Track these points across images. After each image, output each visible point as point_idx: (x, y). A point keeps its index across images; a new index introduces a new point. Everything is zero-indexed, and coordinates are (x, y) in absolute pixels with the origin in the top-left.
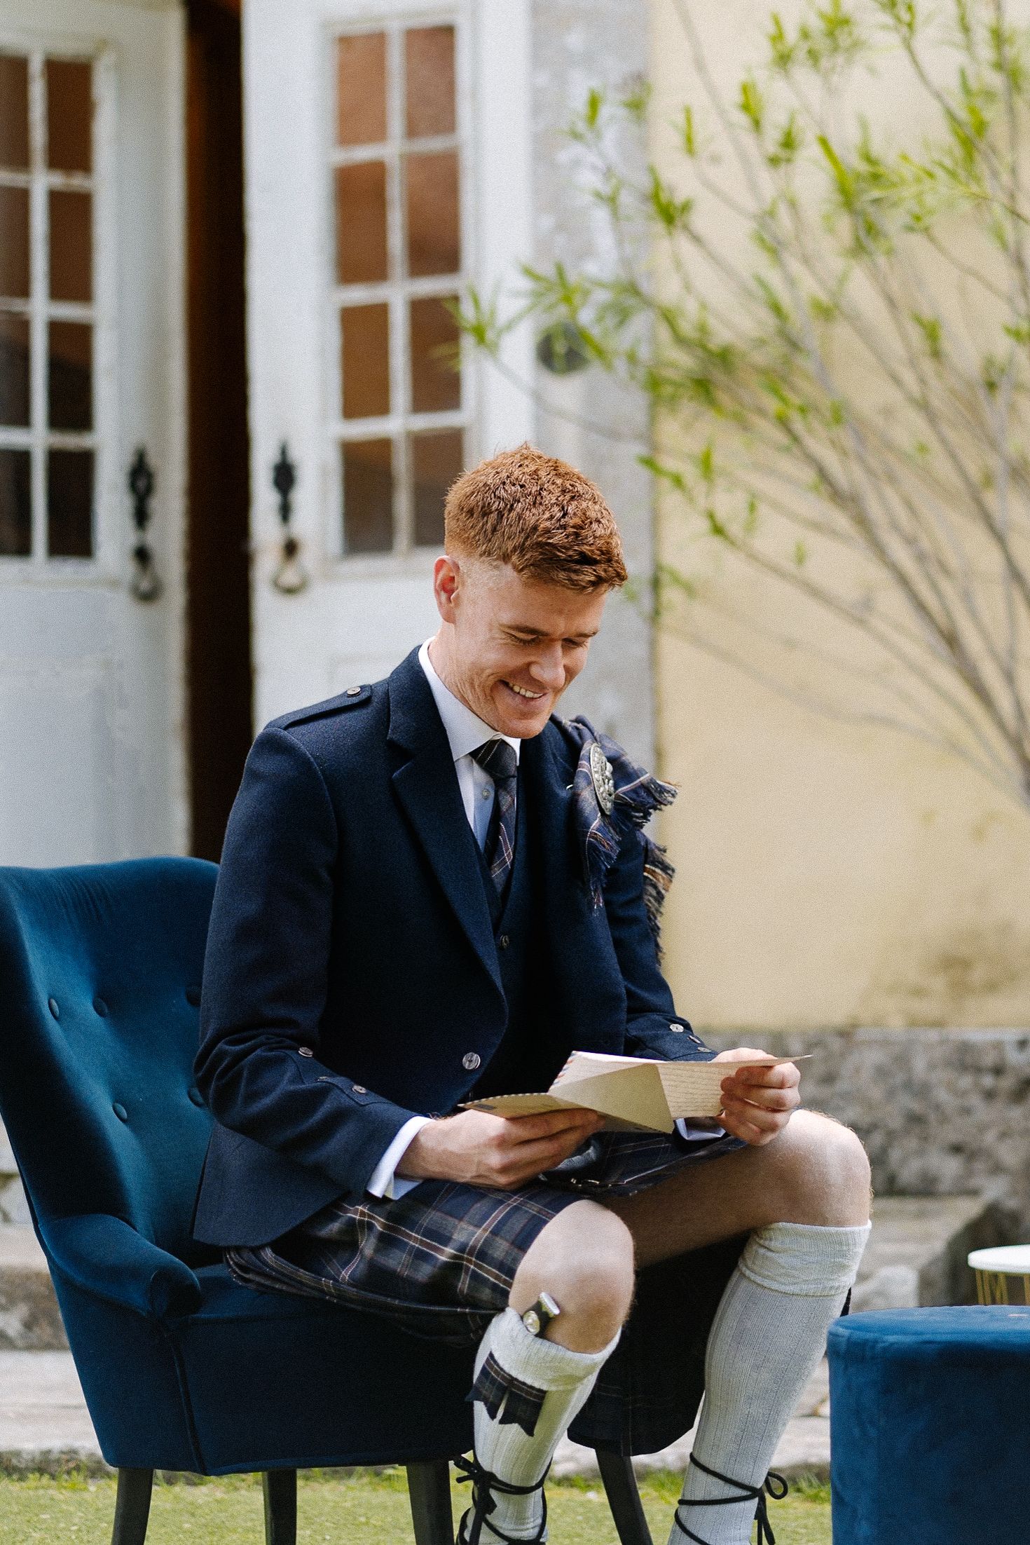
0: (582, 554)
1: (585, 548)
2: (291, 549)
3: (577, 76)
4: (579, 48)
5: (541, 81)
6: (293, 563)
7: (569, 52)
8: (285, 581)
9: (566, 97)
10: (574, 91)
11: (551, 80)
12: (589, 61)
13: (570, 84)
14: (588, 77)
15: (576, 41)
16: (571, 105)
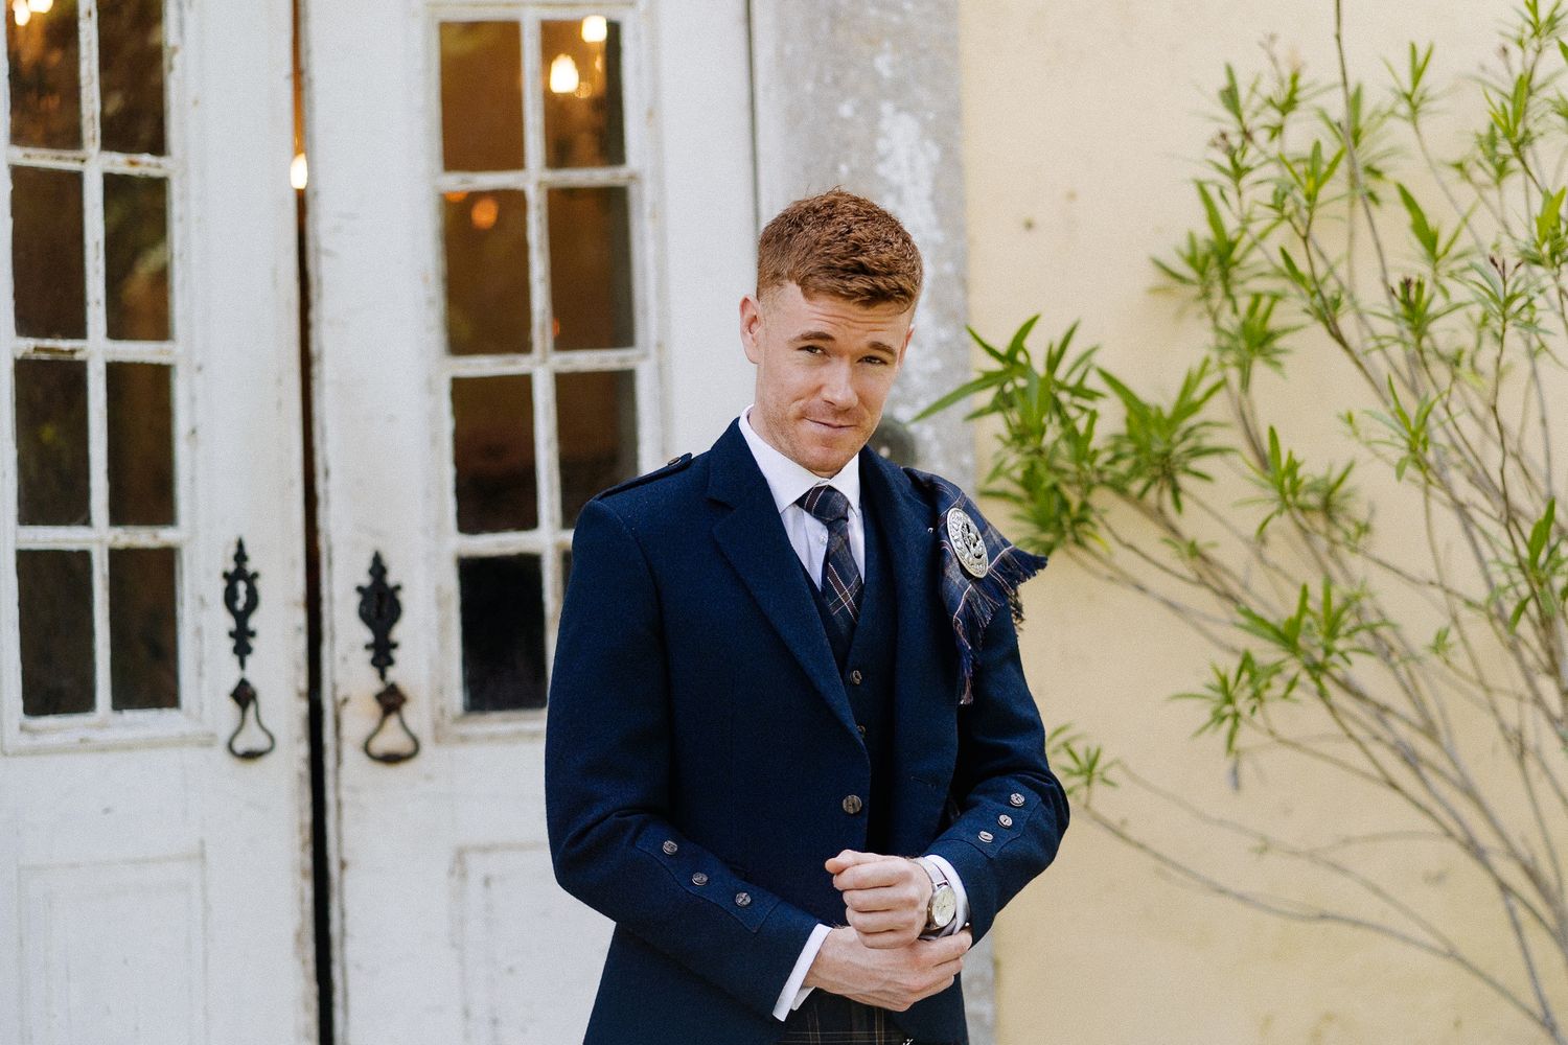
0: (860, 264)
1: (863, 259)
2: (391, 701)
3: (887, 108)
4: (887, 73)
5: (846, 110)
6: (393, 721)
7: (877, 78)
8: (382, 744)
9: (874, 132)
10: (885, 125)
11: (857, 110)
12: (898, 90)
13: (877, 117)
14: (899, 110)
15: (883, 64)
16: (882, 145)
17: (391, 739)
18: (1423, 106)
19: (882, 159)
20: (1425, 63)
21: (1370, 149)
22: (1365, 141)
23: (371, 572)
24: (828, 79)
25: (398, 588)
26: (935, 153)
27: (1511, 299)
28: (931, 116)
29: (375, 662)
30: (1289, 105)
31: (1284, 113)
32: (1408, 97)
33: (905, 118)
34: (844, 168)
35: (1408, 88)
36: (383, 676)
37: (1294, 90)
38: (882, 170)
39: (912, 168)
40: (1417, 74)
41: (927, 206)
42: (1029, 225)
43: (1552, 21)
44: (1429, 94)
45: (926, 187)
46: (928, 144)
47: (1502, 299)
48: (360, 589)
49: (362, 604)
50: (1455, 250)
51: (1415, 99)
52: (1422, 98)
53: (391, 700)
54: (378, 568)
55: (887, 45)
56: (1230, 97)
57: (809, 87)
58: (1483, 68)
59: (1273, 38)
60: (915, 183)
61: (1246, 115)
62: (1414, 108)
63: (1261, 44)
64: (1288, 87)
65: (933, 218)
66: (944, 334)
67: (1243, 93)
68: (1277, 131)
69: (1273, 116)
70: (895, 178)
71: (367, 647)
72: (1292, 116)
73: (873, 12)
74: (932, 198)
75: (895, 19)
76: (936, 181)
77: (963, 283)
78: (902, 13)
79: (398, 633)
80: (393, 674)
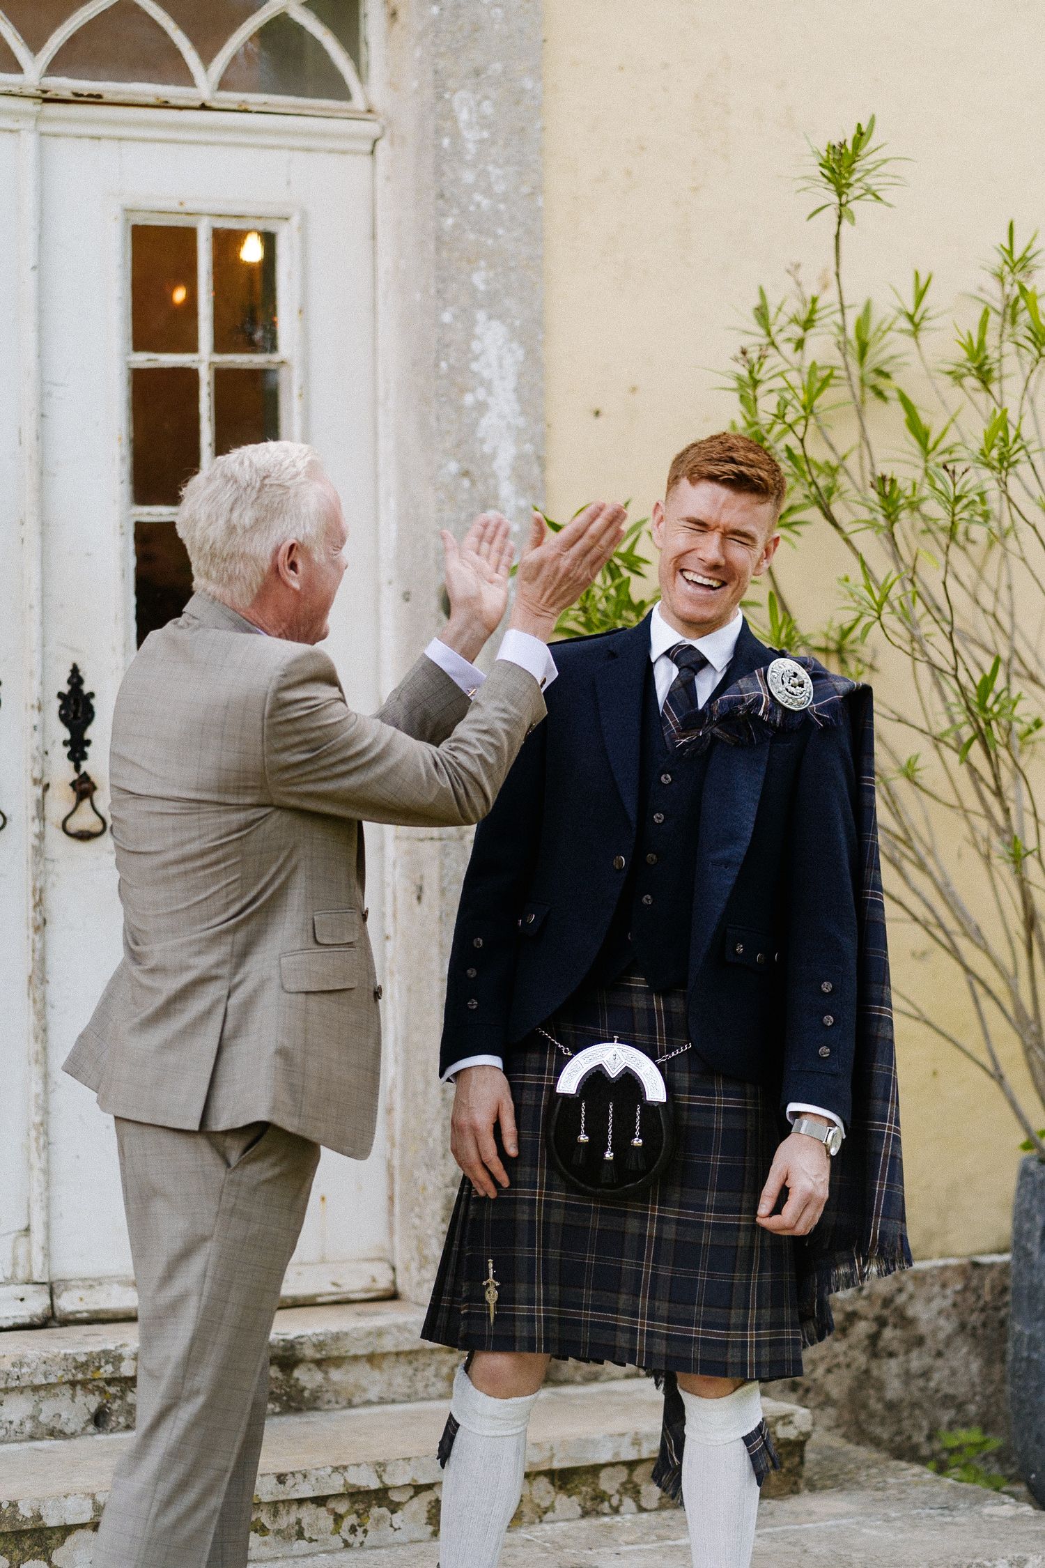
2: (84, 788)
3: (481, 316)
4: (482, 287)
5: (447, 317)
6: (86, 803)
7: (474, 291)
8: (76, 824)
9: (470, 336)
10: (478, 330)
11: (455, 317)
12: (491, 301)
13: (474, 323)
14: (490, 317)
15: (478, 280)
16: (476, 346)
17: (85, 819)
18: (925, 324)
19: (476, 358)
20: (927, 286)
21: (875, 357)
22: (871, 351)
23: (69, 682)
24: (433, 291)
25: (92, 695)
26: (520, 353)
27: (958, 499)
28: (517, 323)
29: (71, 756)
30: (808, 324)
31: (805, 329)
32: (911, 318)
33: (495, 324)
34: (443, 365)
35: (910, 309)
36: (77, 768)
37: (813, 311)
38: (475, 366)
39: (501, 366)
40: (920, 295)
41: (512, 396)
42: (597, 413)
43: (1024, 259)
44: (928, 314)
45: (511, 383)
46: (515, 346)
47: (952, 499)
48: (60, 695)
49: (61, 707)
50: (942, 446)
51: (917, 319)
52: (922, 318)
53: (86, 786)
54: (76, 678)
55: (482, 263)
56: (762, 314)
57: (418, 296)
58: (981, 289)
59: (798, 266)
60: (502, 378)
61: (774, 329)
62: (916, 326)
63: (788, 271)
64: (809, 306)
65: (517, 407)
66: (523, 503)
67: (772, 311)
68: (800, 344)
69: (797, 331)
70: (486, 374)
71: (65, 743)
72: (811, 331)
73: (472, 236)
74: (515, 390)
75: (490, 242)
76: (520, 375)
77: (542, 461)
78: (496, 237)
79: (90, 733)
80: (85, 766)
